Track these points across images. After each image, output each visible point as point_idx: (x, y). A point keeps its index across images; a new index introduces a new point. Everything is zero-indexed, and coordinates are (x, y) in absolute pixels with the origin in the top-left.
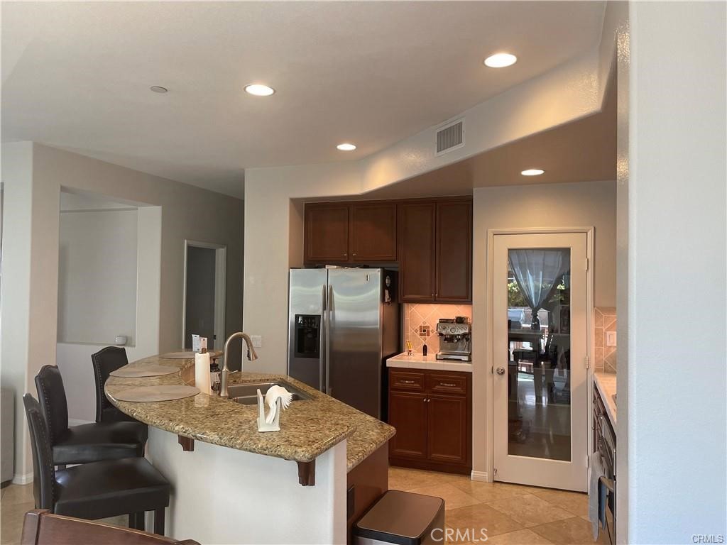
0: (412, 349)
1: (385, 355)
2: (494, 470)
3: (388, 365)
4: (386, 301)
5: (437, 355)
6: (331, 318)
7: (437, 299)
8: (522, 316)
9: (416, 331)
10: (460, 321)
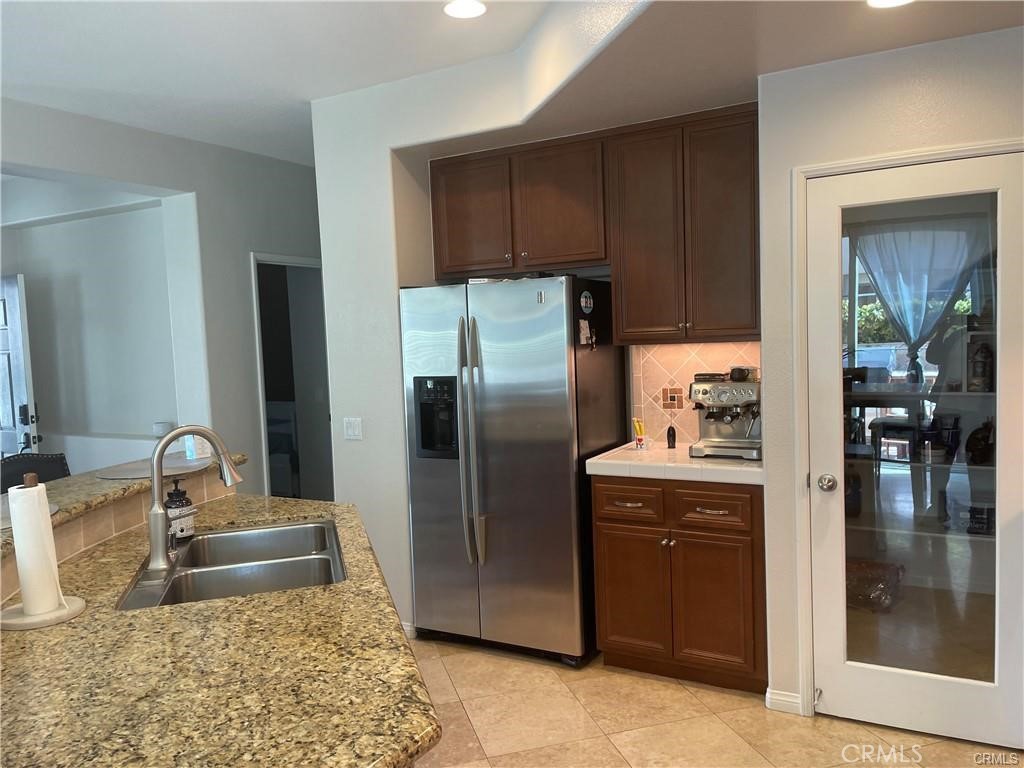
0: (643, 437)
1: (582, 452)
2: (815, 690)
3: (589, 471)
4: (583, 341)
5: (691, 448)
6: (476, 380)
7: (689, 333)
8: (892, 358)
9: (656, 399)
10: (740, 376)
